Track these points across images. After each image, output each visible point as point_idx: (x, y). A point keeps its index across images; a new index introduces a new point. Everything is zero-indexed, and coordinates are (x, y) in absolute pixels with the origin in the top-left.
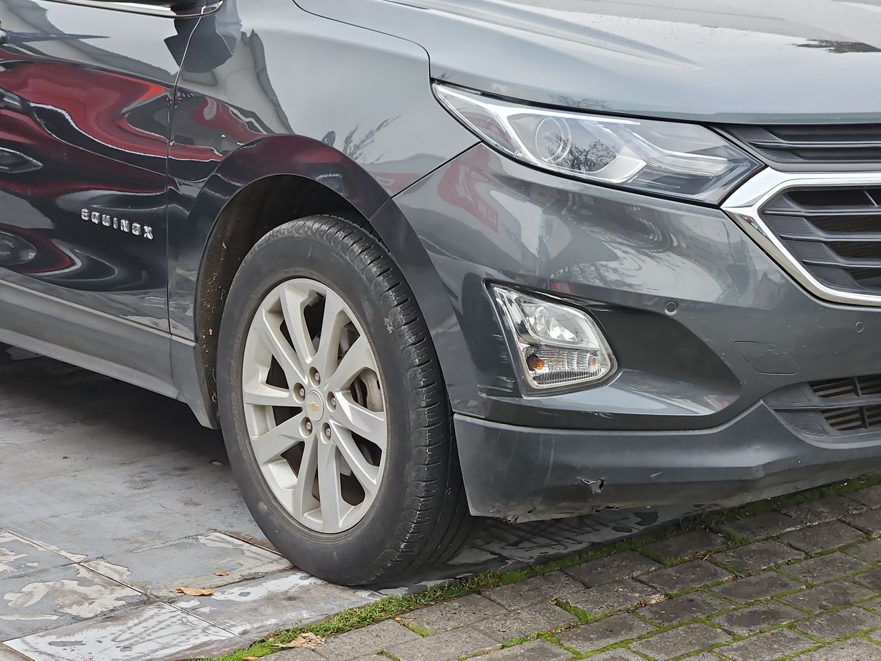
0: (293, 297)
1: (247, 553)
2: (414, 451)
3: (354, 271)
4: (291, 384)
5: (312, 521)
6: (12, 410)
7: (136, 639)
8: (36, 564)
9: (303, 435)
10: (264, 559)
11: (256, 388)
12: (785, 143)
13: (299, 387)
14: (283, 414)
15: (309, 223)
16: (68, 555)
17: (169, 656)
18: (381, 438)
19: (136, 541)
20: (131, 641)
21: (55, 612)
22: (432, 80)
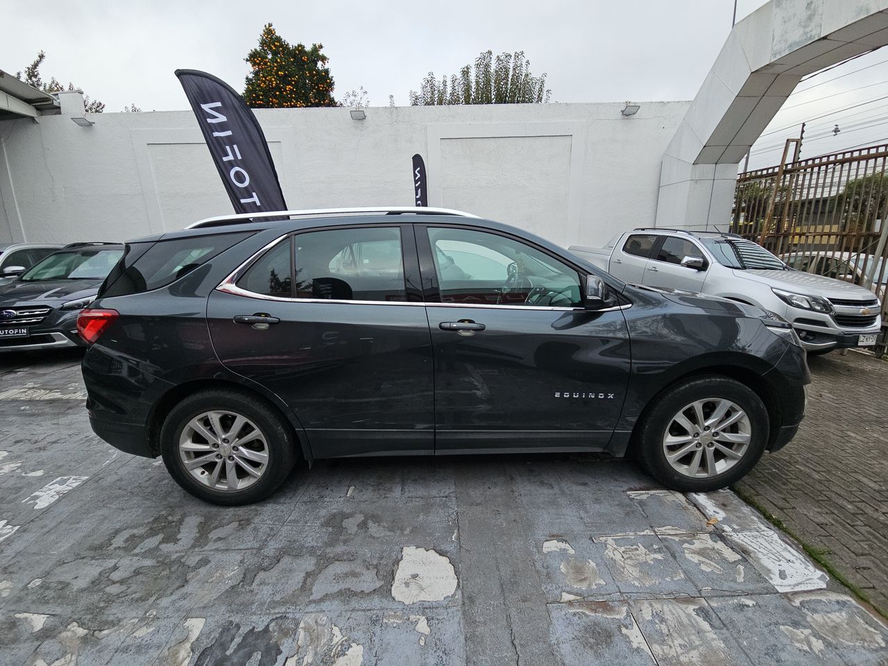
1: (659, 495)
10: (668, 494)
16: (644, 533)
19: (632, 512)
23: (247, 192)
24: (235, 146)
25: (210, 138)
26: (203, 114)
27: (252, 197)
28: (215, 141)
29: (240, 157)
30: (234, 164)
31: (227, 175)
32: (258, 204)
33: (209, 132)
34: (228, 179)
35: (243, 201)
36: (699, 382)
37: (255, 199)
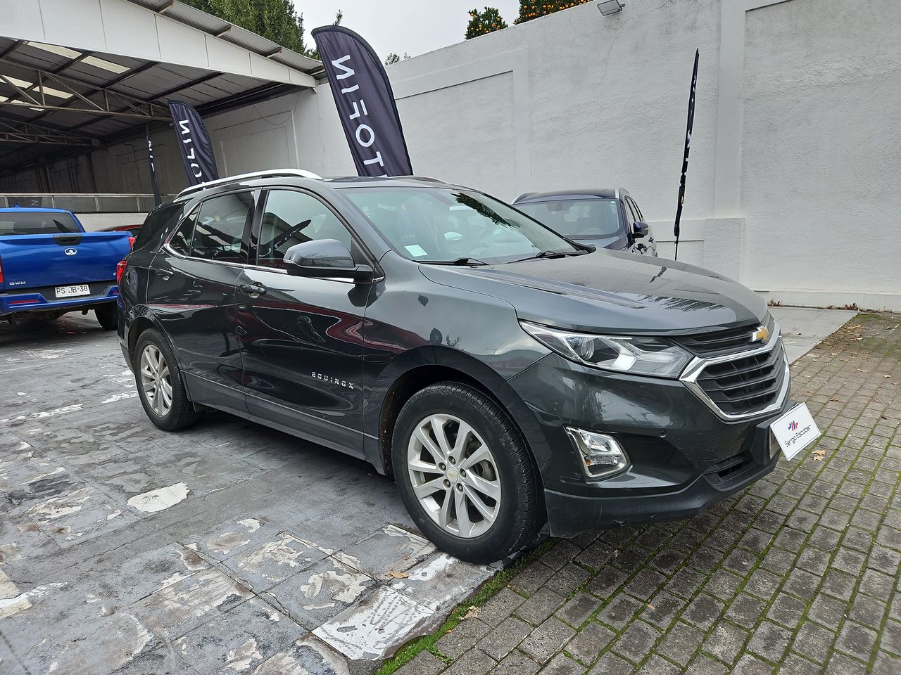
0: (438, 422)
1: (412, 540)
2: (520, 506)
3: (481, 414)
4: (437, 463)
5: (451, 529)
6: (265, 447)
7: (383, 621)
8: (309, 559)
9: (445, 488)
10: (422, 544)
11: (415, 462)
12: (699, 343)
13: (441, 464)
14: (430, 477)
15: (449, 388)
16: (324, 550)
17: (407, 635)
18: (497, 496)
19: (354, 536)
20: (381, 623)
21: (332, 600)
22: (519, 320)
23: (372, 153)
24: (362, 101)
25: (338, 94)
26: (333, 70)
27: (376, 157)
28: (342, 98)
29: (366, 113)
30: (360, 121)
31: (352, 134)
32: (382, 165)
33: (338, 88)
34: (353, 137)
35: (366, 162)
36: (433, 388)
37: (379, 159)
